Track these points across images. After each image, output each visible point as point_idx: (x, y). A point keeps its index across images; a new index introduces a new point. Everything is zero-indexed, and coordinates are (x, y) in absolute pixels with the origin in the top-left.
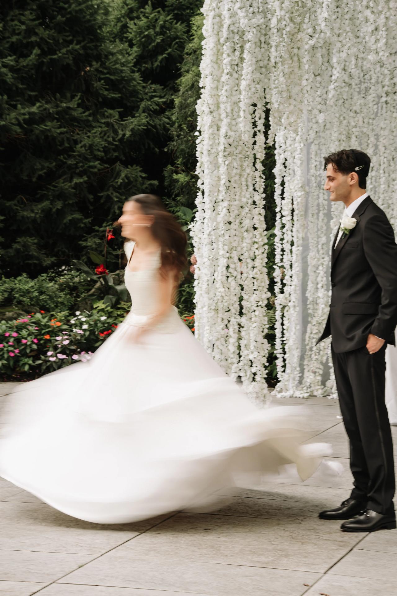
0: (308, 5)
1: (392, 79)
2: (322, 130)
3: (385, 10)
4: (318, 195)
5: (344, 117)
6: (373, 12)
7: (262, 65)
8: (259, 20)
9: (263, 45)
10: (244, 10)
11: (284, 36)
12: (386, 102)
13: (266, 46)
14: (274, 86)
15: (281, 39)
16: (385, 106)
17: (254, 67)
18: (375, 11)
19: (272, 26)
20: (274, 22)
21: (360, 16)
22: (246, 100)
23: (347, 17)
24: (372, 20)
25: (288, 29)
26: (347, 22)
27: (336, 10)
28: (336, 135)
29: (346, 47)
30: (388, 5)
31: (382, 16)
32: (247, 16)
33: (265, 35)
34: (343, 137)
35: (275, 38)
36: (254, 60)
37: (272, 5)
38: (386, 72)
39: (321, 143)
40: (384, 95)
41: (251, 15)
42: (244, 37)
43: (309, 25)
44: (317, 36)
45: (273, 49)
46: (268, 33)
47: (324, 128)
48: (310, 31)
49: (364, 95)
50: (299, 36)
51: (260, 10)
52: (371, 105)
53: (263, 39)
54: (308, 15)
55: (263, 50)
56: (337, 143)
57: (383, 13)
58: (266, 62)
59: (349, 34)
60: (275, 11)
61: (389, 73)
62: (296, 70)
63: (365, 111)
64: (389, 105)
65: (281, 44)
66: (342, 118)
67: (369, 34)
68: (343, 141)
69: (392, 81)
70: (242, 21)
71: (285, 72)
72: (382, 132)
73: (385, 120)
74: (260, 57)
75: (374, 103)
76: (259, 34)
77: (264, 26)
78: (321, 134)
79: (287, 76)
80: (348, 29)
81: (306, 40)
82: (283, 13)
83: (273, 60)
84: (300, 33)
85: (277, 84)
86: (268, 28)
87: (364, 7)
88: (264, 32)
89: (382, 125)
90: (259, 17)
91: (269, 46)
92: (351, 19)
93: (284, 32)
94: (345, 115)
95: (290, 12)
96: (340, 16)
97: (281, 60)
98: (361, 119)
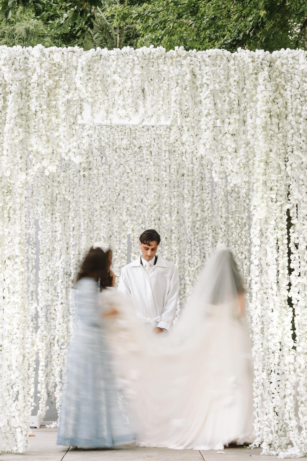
0: (64, 67)
1: (87, 158)
2: (30, 196)
3: (131, 76)
4: (28, 249)
5: (48, 186)
6: (120, 76)
7: (23, 113)
8: (20, 75)
9: (24, 96)
10: (7, 66)
11: (44, 89)
12: (84, 176)
13: (26, 98)
14: (34, 130)
15: (41, 92)
16: (83, 178)
17: (17, 113)
18: (122, 76)
19: (33, 81)
20: (35, 78)
21: (109, 79)
22: (9, 141)
23: (98, 78)
24: (120, 83)
25: (47, 84)
26: (99, 82)
27: (88, 72)
28: (43, 200)
29: (99, 102)
30: (133, 72)
31: (129, 80)
32: (10, 71)
33: (26, 88)
34: (49, 202)
35: (36, 91)
36: (17, 108)
37: (32, 65)
38: (83, 152)
39: (29, 207)
40: (82, 170)
41: (14, 71)
42: (7, 89)
43: (65, 82)
44: (73, 92)
45: (34, 100)
46: (28, 87)
47: (32, 195)
48: (67, 87)
49: (65, 170)
50: (57, 91)
51: (22, 68)
52: (71, 177)
53: (24, 92)
54: (64, 75)
55: (24, 100)
56: (43, 207)
57: (129, 78)
58: (27, 111)
59: (101, 92)
60: (35, 70)
61: (85, 153)
62: (54, 118)
63: (67, 181)
64: (86, 178)
65: (41, 95)
66: (47, 187)
67: (117, 94)
68: (48, 205)
69: (88, 160)
70: (6, 75)
71: (44, 119)
72: (81, 199)
73: (84, 189)
74: (21, 106)
75: (74, 176)
76: (21, 87)
77: (26, 81)
78: (29, 199)
79: (46, 123)
80: (100, 88)
81: (63, 95)
82: (43, 71)
83: (33, 109)
84: (57, 89)
85: (38, 129)
86: (28, 83)
87: (112, 73)
88: (25, 86)
89: (81, 193)
90: (21, 73)
91: (29, 98)
92: (101, 81)
93: (44, 86)
94: (49, 184)
95: (48, 71)
96: (92, 78)
97: (40, 109)
98: (63, 188)
